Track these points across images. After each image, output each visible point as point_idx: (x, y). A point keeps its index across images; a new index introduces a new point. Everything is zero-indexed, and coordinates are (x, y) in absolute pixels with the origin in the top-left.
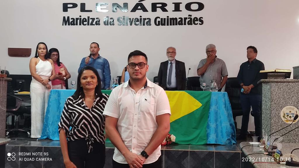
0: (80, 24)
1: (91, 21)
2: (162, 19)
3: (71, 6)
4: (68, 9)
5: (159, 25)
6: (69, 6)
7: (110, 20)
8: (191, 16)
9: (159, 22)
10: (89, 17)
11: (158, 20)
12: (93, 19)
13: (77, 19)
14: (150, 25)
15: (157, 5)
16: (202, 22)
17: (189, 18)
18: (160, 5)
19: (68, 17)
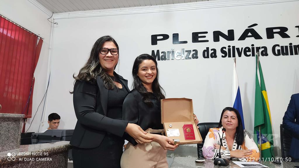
1: (186, 54)
2: (282, 47)
4: (158, 42)
5: (279, 54)
6: (158, 38)
9: (278, 51)
10: (183, 50)
12: (189, 52)
13: (169, 52)
15: (274, 30)
19: (158, 51)
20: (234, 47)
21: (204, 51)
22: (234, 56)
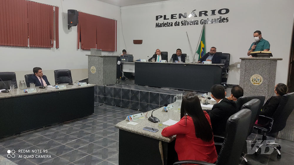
0: (163, 26)
1: (168, 24)
3: (160, 17)
4: (158, 19)
5: (202, 24)
6: (159, 17)
7: (177, 23)
8: (221, 17)
10: (167, 22)
11: (203, 21)
12: (170, 23)
13: (162, 24)
14: (198, 24)
15: (202, 12)
16: (228, 21)
17: (220, 19)
18: (204, 12)
19: (158, 23)
20: (186, 21)
21: (175, 23)
22: (186, 25)
